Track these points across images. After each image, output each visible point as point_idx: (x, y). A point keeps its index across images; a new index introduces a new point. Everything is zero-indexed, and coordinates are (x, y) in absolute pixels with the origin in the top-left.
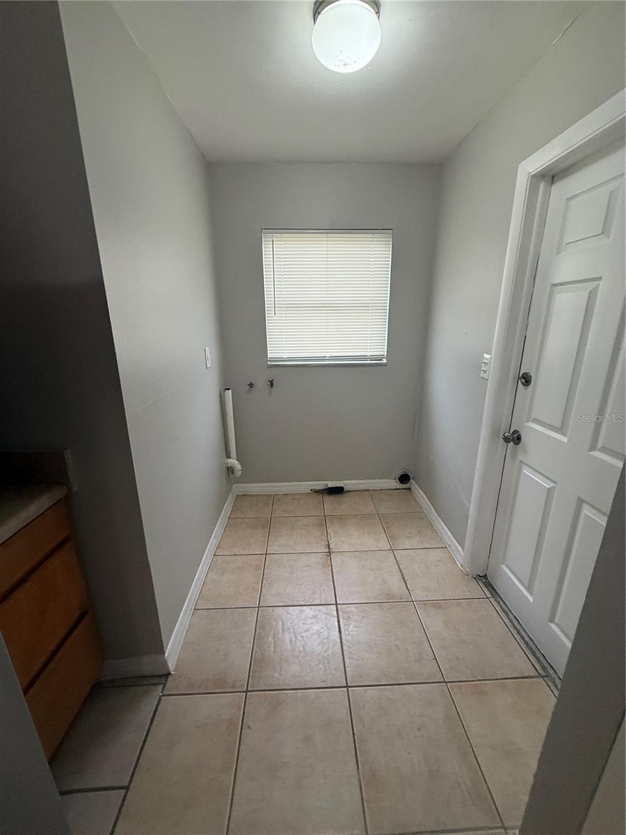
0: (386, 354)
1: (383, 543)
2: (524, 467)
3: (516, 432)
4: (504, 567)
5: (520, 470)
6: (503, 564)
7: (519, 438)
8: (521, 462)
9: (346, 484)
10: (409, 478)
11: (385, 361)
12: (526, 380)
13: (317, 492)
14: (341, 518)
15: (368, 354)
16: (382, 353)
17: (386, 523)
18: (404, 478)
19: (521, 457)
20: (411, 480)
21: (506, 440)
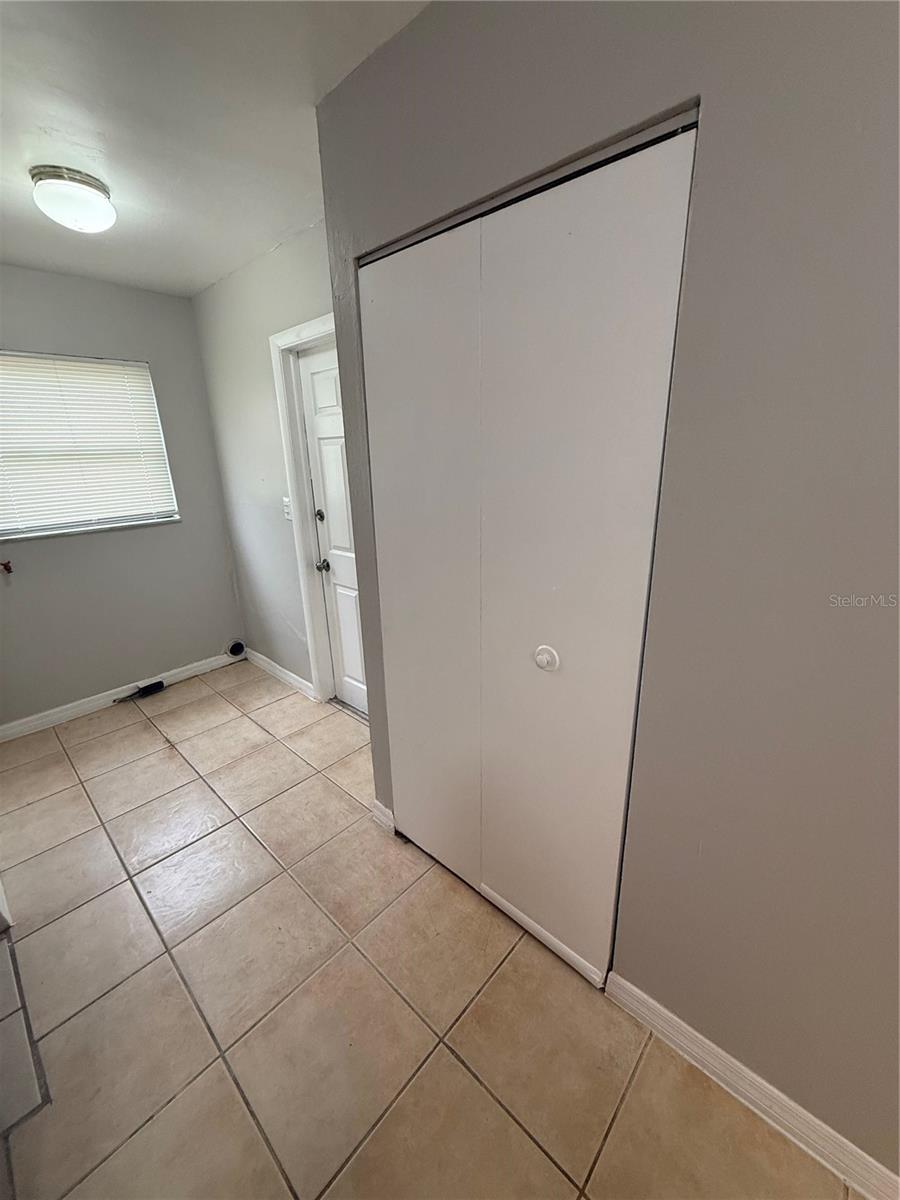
0: (177, 509)
1: (233, 713)
2: (337, 587)
3: (325, 561)
4: (346, 679)
5: (335, 590)
6: (344, 676)
7: (328, 565)
8: (335, 584)
9: (165, 677)
10: (242, 646)
11: (177, 517)
12: (320, 515)
13: (123, 701)
14: (171, 713)
15: (154, 511)
16: (172, 508)
17: (230, 697)
18: (237, 649)
19: (333, 580)
20: (246, 649)
21: (319, 569)
